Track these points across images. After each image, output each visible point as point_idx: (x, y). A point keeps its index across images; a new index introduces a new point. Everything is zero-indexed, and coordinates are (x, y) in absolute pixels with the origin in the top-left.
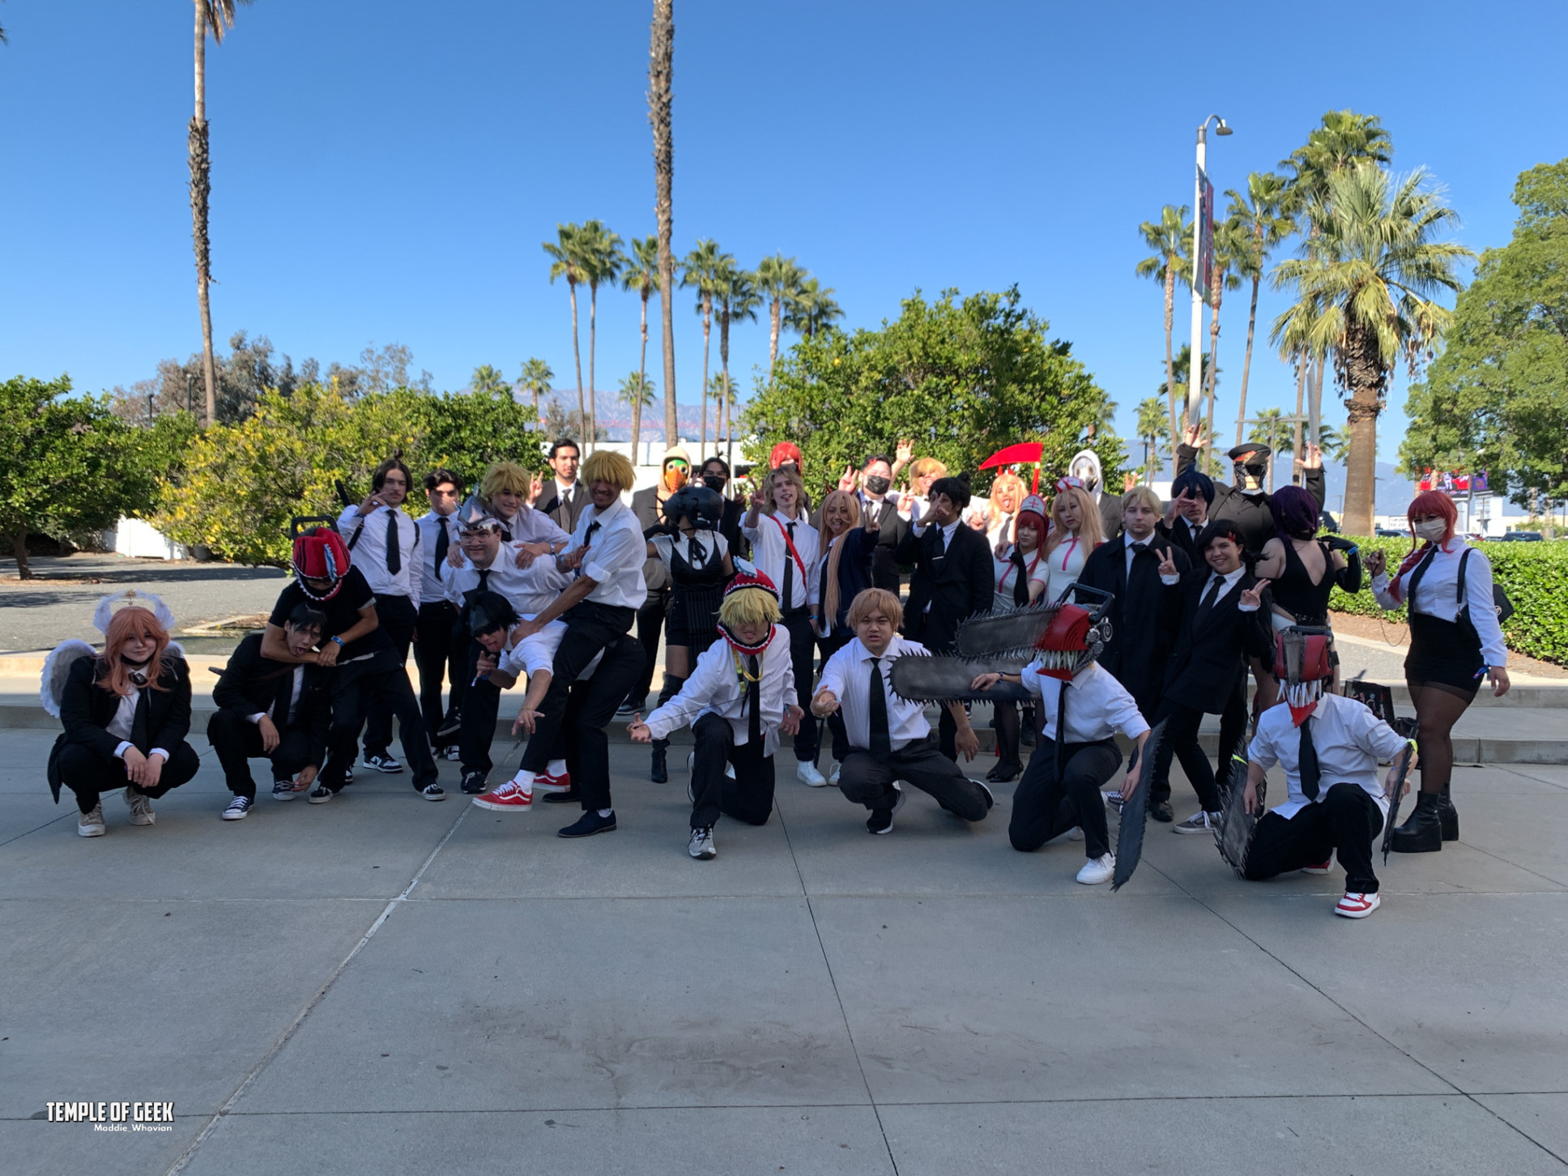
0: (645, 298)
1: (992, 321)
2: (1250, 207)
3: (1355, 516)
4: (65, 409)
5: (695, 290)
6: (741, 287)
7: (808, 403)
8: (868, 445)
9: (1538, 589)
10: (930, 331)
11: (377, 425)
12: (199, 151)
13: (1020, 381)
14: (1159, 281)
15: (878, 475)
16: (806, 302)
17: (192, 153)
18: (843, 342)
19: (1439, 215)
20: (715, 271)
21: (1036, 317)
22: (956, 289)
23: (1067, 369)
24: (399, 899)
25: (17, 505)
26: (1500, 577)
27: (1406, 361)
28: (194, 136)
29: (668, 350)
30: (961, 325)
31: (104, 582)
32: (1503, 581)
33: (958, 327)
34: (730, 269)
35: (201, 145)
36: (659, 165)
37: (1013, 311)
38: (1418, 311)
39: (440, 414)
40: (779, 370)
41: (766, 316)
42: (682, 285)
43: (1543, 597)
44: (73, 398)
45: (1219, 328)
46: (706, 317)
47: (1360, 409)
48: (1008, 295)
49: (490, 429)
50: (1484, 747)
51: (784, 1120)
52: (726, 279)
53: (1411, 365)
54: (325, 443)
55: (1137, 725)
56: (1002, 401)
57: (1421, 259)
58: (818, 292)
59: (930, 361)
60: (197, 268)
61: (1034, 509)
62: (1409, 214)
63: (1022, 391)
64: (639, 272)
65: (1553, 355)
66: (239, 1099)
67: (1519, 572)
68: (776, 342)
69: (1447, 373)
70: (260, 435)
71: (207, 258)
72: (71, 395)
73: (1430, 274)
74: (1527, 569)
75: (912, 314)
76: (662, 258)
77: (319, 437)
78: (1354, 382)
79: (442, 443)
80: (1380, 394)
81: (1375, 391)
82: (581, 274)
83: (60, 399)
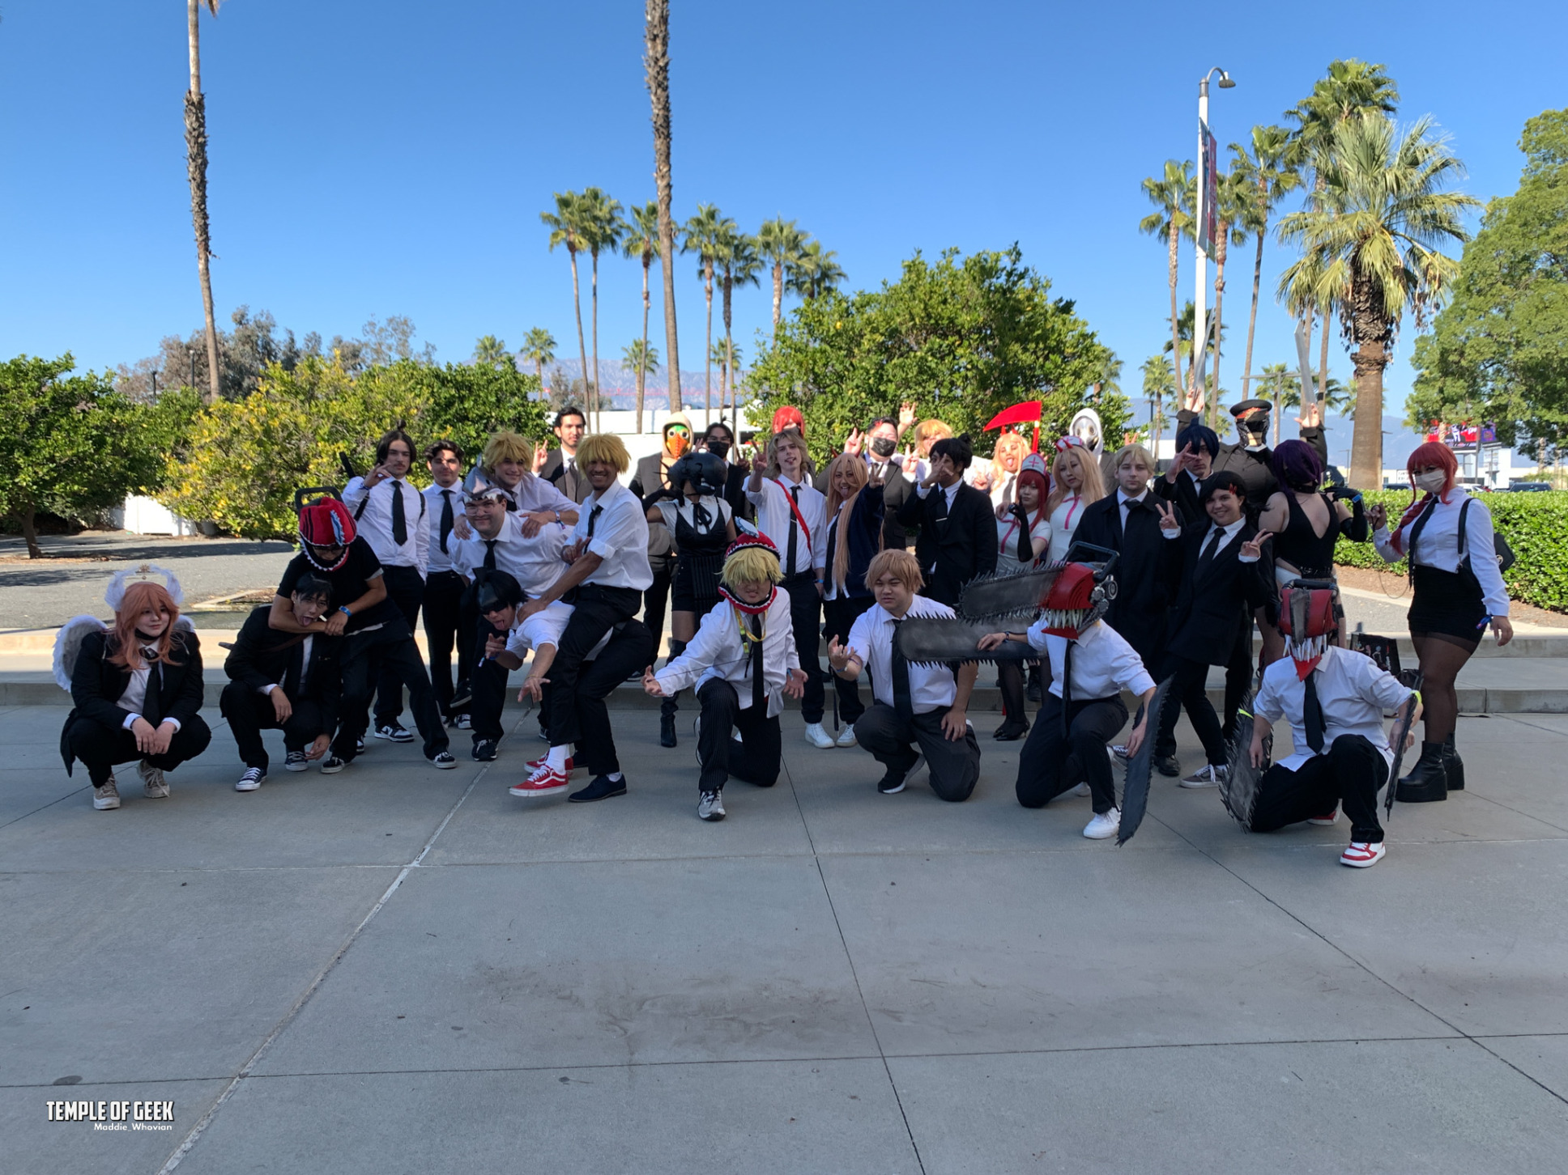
0: (646, 265)
1: (994, 280)
2: (1255, 162)
3: (1362, 470)
4: (69, 387)
5: (697, 255)
6: (743, 251)
7: (811, 367)
8: (872, 408)
9: (1544, 539)
10: (931, 292)
11: (380, 397)
12: (195, 125)
13: (1023, 340)
14: (1163, 238)
15: (884, 437)
16: (807, 265)
17: (189, 127)
18: (844, 305)
19: (1444, 165)
20: (716, 236)
21: (1038, 275)
22: (956, 249)
23: (1071, 327)
24: (412, 865)
25: (25, 484)
26: (1507, 528)
27: (1413, 313)
28: (190, 110)
29: (671, 317)
30: (963, 285)
31: (113, 559)
32: (1510, 531)
33: (960, 288)
34: (731, 233)
35: (197, 119)
36: (657, 130)
37: (1015, 270)
38: (1425, 262)
39: (443, 385)
40: (781, 334)
41: (769, 279)
42: (683, 251)
43: (1550, 547)
44: (77, 376)
45: (1224, 284)
46: (708, 282)
47: (1367, 362)
48: (1009, 254)
49: (493, 399)
50: (1490, 697)
51: (794, 1073)
52: (727, 244)
53: (1418, 317)
54: (329, 416)
55: (1143, 682)
56: (1005, 360)
57: (1427, 209)
58: (820, 255)
59: (932, 321)
60: (197, 243)
61: (1035, 468)
62: (1414, 163)
63: (1025, 350)
64: (640, 239)
65: (1560, 304)
66: (258, 1062)
67: (1526, 522)
68: (779, 307)
69: (1454, 324)
70: (264, 409)
71: (206, 233)
72: (75, 374)
73: (1436, 225)
74: (1534, 519)
75: (913, 276)
76: (662, 225)
77: (323, 410)
78: (1360, 335)
79: (446, 415)
80: (1386, 347)
81: (1381, 344)
82: (580, 242)
83: (64, 377)
